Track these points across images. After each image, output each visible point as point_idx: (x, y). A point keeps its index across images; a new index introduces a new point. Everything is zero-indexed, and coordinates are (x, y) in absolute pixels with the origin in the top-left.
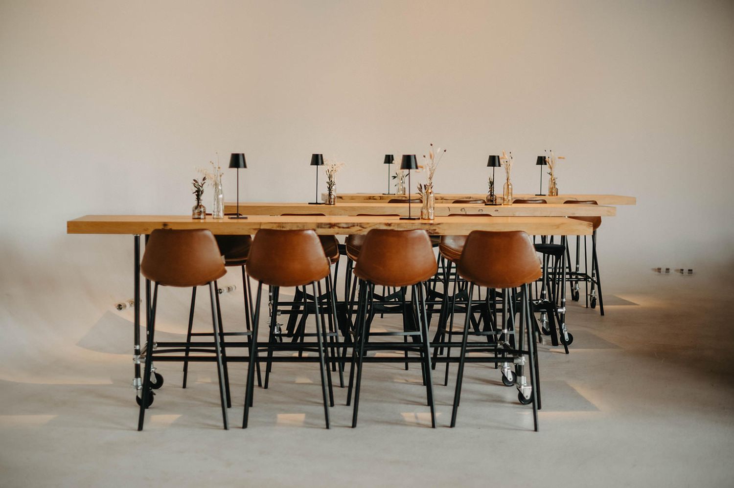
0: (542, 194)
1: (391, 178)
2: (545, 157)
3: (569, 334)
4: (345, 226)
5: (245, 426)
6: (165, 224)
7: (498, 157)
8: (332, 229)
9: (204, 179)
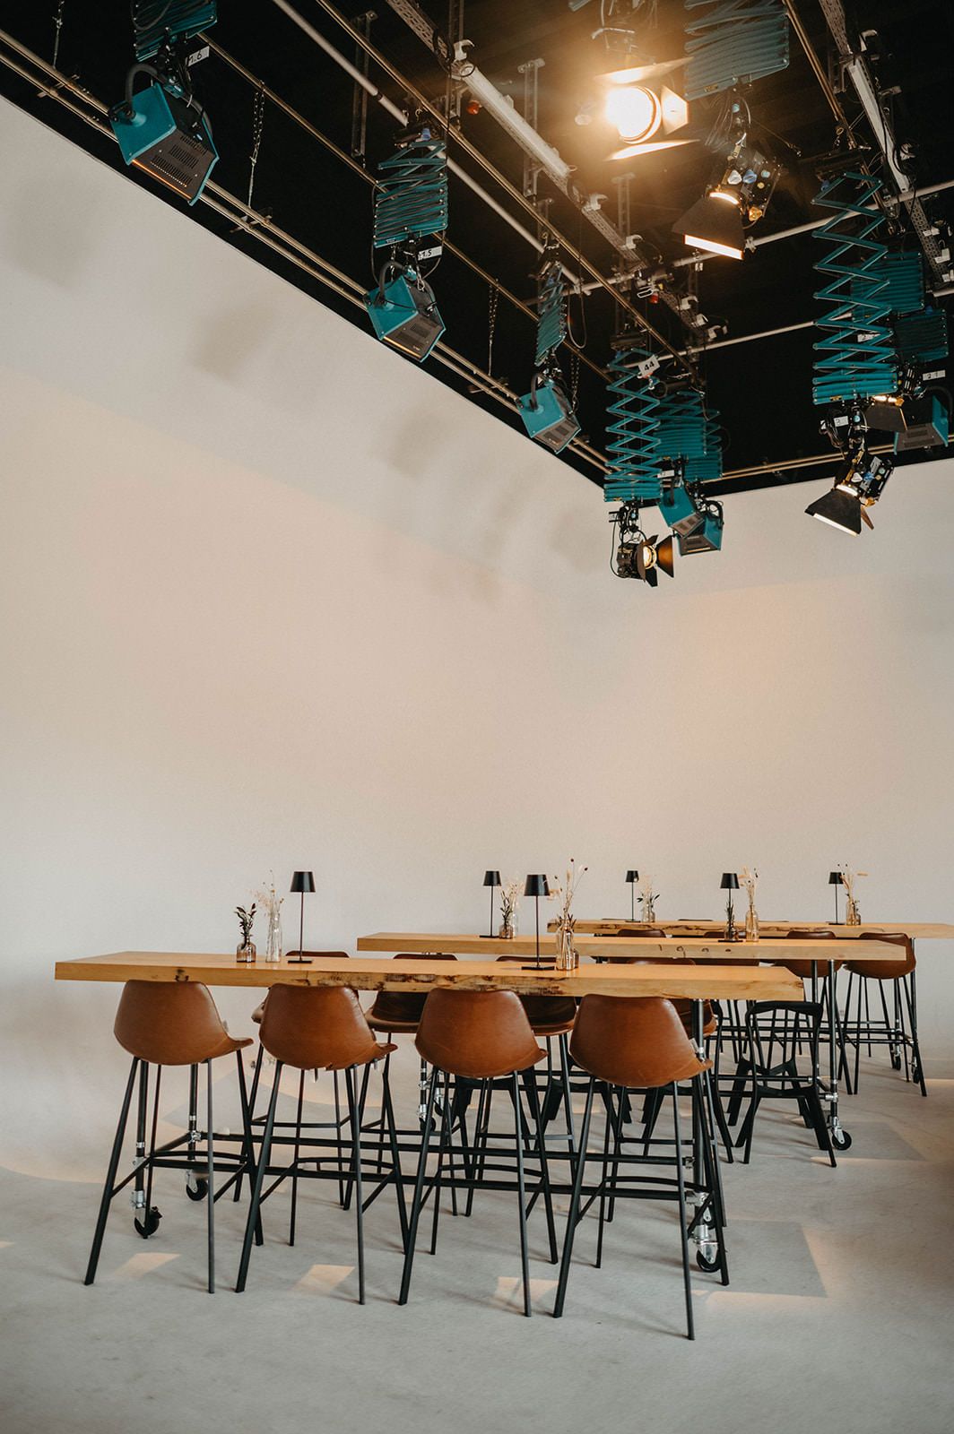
0: (839, 922)
1: (636, 901)
2: (840, 874)
3: (844, 1133)
4: (425, 979)
5: (240, 1287)
6: (180, 970)
7: (735, 875)
8: (406, 983)
9: (254, 907)
